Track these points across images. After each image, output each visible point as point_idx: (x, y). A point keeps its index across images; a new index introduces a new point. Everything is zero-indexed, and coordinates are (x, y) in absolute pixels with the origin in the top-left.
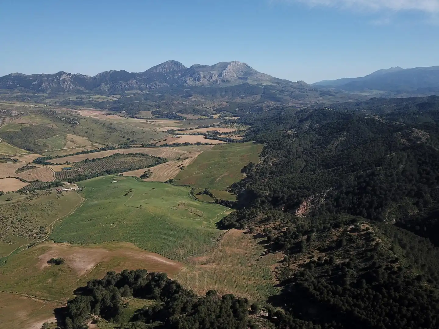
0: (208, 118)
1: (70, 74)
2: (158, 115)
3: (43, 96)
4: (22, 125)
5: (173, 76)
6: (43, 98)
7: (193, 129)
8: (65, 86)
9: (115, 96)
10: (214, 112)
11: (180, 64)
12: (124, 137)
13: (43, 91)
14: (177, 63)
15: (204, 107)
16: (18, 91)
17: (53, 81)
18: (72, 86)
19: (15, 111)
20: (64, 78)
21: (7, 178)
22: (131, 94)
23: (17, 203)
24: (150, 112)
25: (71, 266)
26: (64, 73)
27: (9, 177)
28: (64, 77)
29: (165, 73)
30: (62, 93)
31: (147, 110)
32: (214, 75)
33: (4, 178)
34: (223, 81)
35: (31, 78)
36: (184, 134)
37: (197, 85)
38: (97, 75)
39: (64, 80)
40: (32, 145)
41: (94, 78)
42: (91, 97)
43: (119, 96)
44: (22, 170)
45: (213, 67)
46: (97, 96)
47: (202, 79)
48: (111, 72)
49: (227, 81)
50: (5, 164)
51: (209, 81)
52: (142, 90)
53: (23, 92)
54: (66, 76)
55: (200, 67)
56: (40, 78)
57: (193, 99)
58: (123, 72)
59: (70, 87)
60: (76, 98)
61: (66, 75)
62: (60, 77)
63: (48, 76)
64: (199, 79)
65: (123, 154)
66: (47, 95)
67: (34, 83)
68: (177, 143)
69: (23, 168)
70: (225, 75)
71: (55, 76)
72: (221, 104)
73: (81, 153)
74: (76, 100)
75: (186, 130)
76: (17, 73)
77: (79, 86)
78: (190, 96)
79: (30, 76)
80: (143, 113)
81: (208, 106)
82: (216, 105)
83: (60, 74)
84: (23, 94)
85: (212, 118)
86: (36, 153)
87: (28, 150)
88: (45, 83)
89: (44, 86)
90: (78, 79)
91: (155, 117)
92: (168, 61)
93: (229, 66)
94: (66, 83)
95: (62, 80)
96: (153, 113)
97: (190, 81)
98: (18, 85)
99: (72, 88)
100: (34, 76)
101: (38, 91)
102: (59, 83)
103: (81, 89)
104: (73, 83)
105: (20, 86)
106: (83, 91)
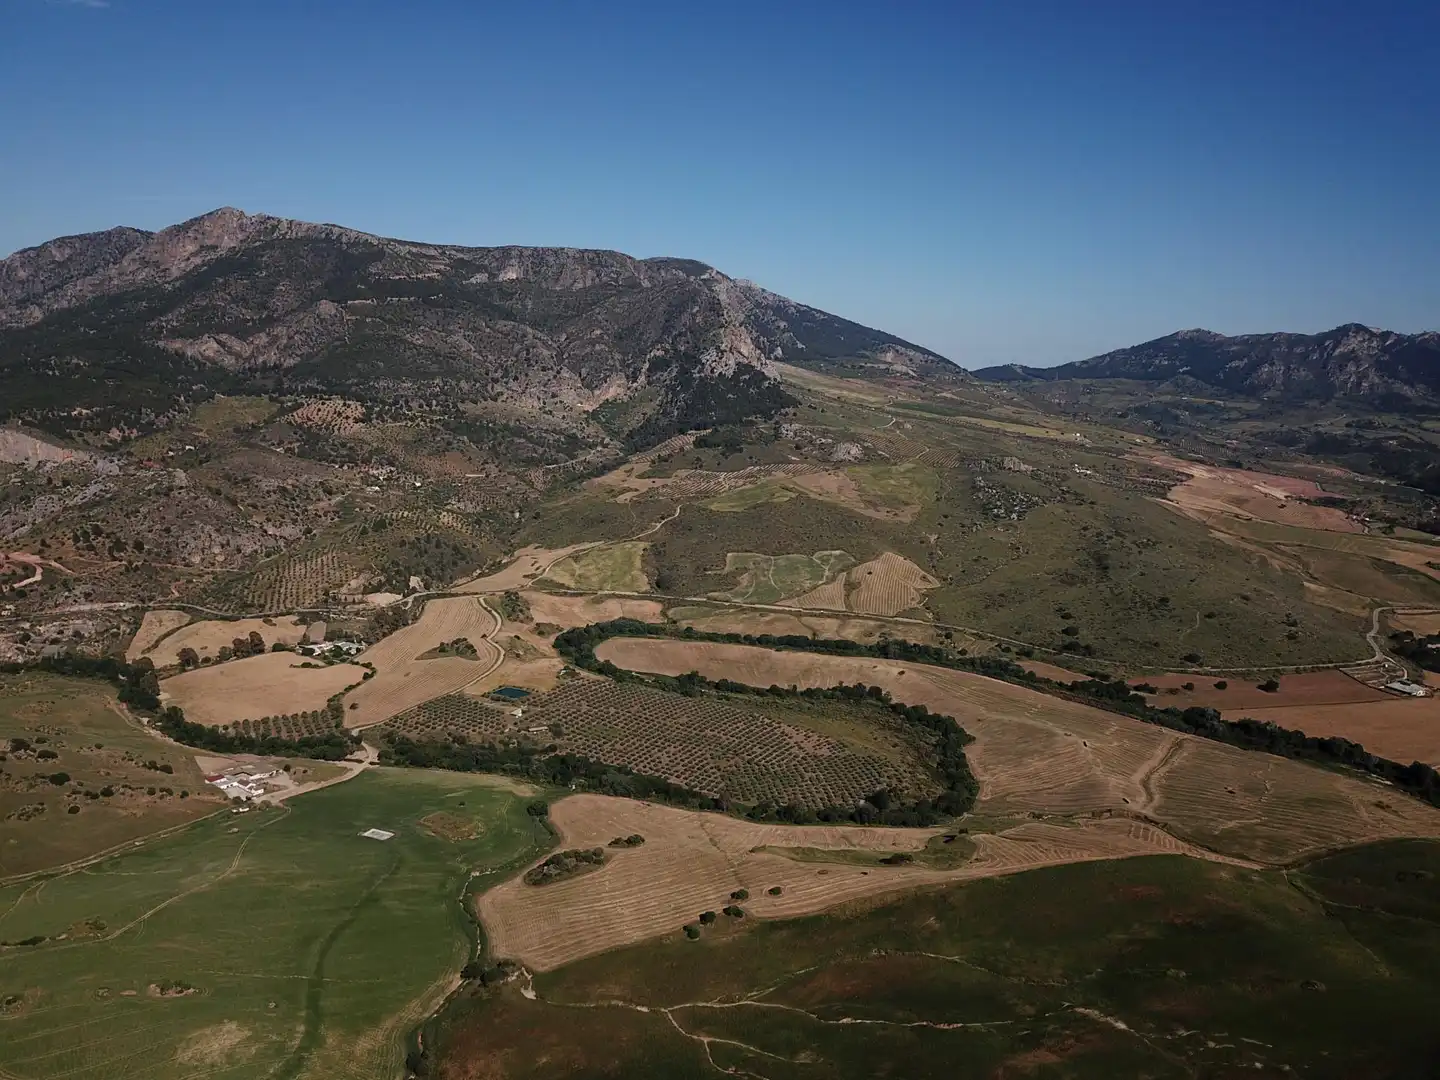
1: (1385, 335)
3: (1238, 409)
6: (1234, 415)
8: (1342, 378)
13: (1252, 392)
16: (1170, 388)
17: (1305, 356)
18: (1375, 378)
19: (847, 445)
20: (1350, 348)
26: (1362, 329)
28: (1353, 342)
30: (1314, 403)
35: (1234, 348)
39: (1352, 357)
53: (1185, 390)
54: (1364, 341)
56: (1261, 348)
59: (1359, 384)
60: (1347, 425)
61: (1367, 337)
62: (1337, 346)
63: (1294, 340)
66: (1256, 406)
67: (1236, 364)
71: (1320, 339)
74: (1339, 431)
76: (1198, 331)
77: (1406, 382)
79: (1233, 341)
83: (1344, 332)
84: (1176, 398)
88: (1272, 365)
89: (1264, 376)
90: (1420, 353)
94: (1353, 369)
95: (1342, 355)
98: (1181, 370)
99: (1372, 385)
100: (1248, 340)
101: (1232, 393)
102: (1325, 367)
103: (1407, 390)
104: (1380, 367)
105: (1184, 373)
106: (1409, 399)
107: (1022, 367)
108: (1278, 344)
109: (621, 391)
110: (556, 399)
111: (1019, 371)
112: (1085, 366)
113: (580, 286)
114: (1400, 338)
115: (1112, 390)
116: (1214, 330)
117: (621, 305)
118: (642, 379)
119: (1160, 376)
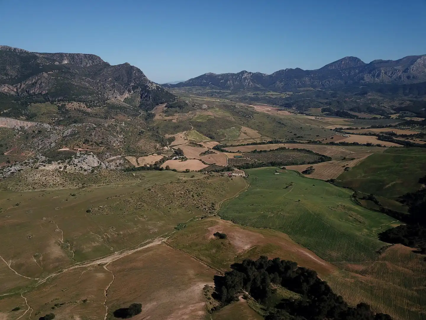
0: (384, 118)
1: (250, 73)
2: (327, 113)
3: (227, 92)
4: (209, 117)
5: (349, 73)
6: (227, 94)
7: (364, 129)
8: (245, 84)
9: (288, 93)
10: (393, 112)
11: (359, 60)
12: (291, 132)
13: (228, 88)
14: (355, 60)
15: (380, 105)
16: (209, 88)
17: (236, 79)
18: (251, 83)
19: (205, 105)
20: (245, 76)
21: (193, 159)
22: (304, 91)
23: (198, 180)
24: (320, 109)
25: (231, 242)
26: (246, 72)
27: (195, 159)
28: (245, 75)
29: (341, 70)
30: (242, 90)
31: (316, 107)
32: (398, 71)
33: (191, 159)
34: (408, 77)
35: (220, 77)
36: (353, 134)
37: (375, 82)
38: (274, 73)
39: (245, 78)
40: (214, 135)
41: (270, 76)
42: (266, 93)
43: (291, 93)
44: (204, 154)
45: (398, 62)
46: (272, 93)
47: (382, 75)
48: (287, 70)
49: (414, 77)
50: (193, 148)
51: (391, 77)
52: (314, 87)
53: (213, 88)
54: (247, 74)
55: (381, 62)
56: (226, 77)
57: (369, 97)
58: (298, 70)
59: (249, 85)
60: (253, 94)
61: (248, 73)
62: (242, 76)
63: (233, 75)
64: (378, 76)
65: (288, 149)
66: (230, 91)
67: (222, 81)
68: (344, 142)
69: (205, 152)
70: (412, 70)
71: (238, 74)
72: (402, 103)
73: (252, 144)
74: (253, 96)
75: (356, 129)
76: (210, 73)
77: (257, 84)
78: (366, 93)
79: (219, 75)
80: (313, 110)
81: (386, 105)
82: (396, 104)
83: (243, 73)
84: (212, 91)
85: (389, 118)
86: (216, 141)
87: (211, 138)
88: (230, 81)
89: (229, 84)
90: (257, 77)
91: (325, 114)
92: (345, 58)
93: (419, 60)
94: (247, 81)
95: (244, 78)
96: (324, 110)
97: (368, 78)
99: (251, 85)
100: (222, 75)
101: (223, 88)
102: (241, 81)
103: (258, 86)
104: (252, 80)
105: (211, 84)
106: (259, 88)
107: (170, 84)
108: (229, 76)
109: (128, 95)
110: (117, 99)
111: (169, 85)
112: (186, 83)
113: (89, 65)
114: (253, 74)
115: (195, 89)
116: (214, 73)
117: (109, 71)
118: (132, 92)
119: (206, 85)
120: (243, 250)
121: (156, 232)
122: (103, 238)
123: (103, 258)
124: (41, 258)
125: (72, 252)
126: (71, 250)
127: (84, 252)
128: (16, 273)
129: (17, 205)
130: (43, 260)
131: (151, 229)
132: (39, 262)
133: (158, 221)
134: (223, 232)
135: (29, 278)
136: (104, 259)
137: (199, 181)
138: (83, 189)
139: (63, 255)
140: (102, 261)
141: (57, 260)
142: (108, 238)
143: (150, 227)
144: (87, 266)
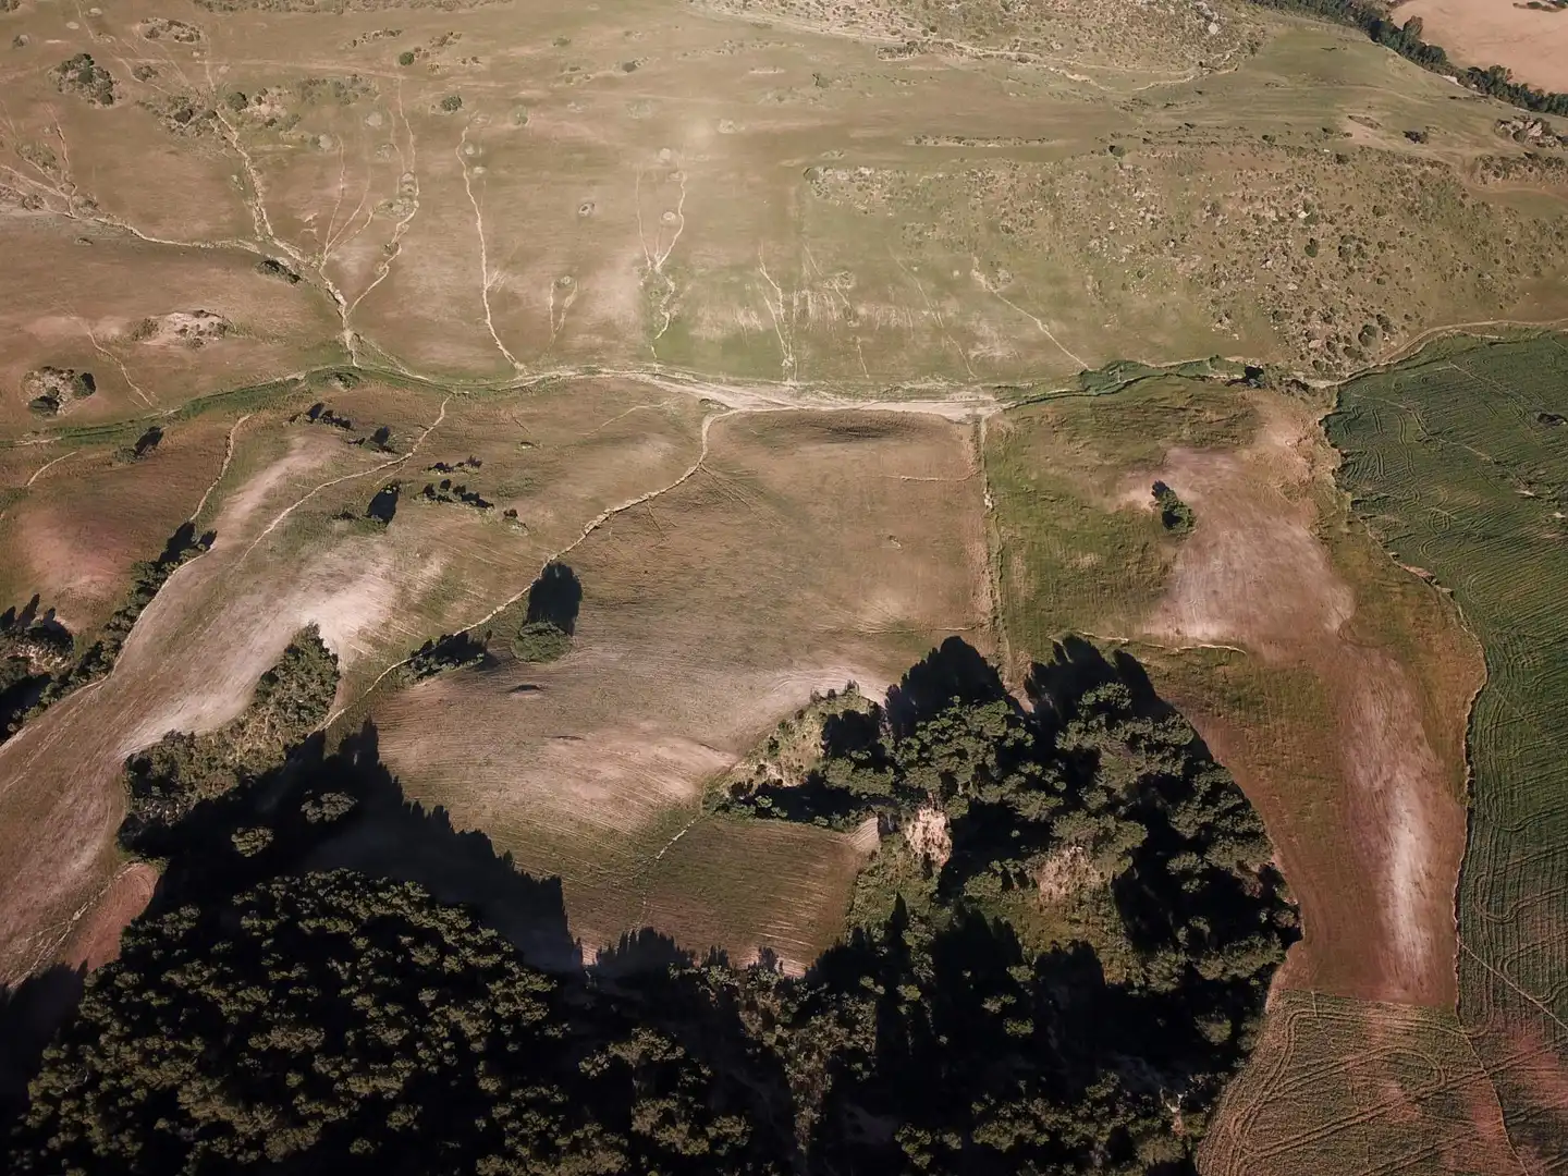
25: (1179, 567)
120: (1178, 632)
121: (994, 357)
122: (788, 304)
123: (736, 384)
124: (569, 301)
125: (668, 316)
126: (667, 307)
127: (693, 333)
128: (488, 321)
129: (630, 67)
130: (571, 312)
131: (982, 340)
132: (558, 310)
133: (1044, 316)
134: (1197, 503)
135: (506, 353)
136: (732, 389)
137: (1436, 171)
138: (897, 59)
139: (633, 316)
140: (724, 392)
141: (607, 328)
142: (805, 312)
143: (985, 329)
144: (668, 389)
